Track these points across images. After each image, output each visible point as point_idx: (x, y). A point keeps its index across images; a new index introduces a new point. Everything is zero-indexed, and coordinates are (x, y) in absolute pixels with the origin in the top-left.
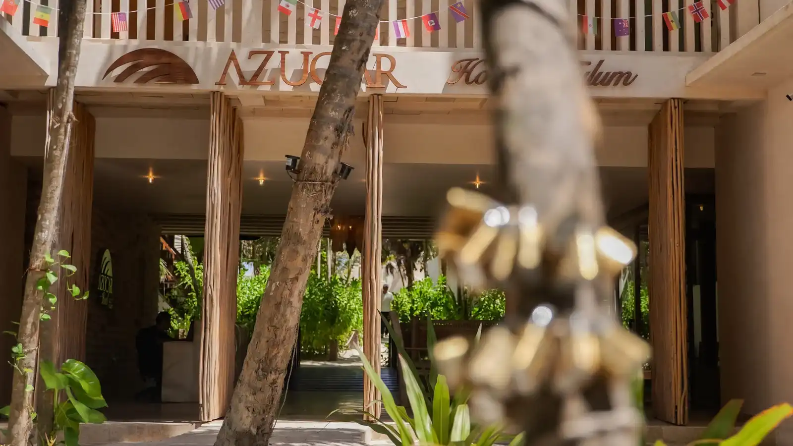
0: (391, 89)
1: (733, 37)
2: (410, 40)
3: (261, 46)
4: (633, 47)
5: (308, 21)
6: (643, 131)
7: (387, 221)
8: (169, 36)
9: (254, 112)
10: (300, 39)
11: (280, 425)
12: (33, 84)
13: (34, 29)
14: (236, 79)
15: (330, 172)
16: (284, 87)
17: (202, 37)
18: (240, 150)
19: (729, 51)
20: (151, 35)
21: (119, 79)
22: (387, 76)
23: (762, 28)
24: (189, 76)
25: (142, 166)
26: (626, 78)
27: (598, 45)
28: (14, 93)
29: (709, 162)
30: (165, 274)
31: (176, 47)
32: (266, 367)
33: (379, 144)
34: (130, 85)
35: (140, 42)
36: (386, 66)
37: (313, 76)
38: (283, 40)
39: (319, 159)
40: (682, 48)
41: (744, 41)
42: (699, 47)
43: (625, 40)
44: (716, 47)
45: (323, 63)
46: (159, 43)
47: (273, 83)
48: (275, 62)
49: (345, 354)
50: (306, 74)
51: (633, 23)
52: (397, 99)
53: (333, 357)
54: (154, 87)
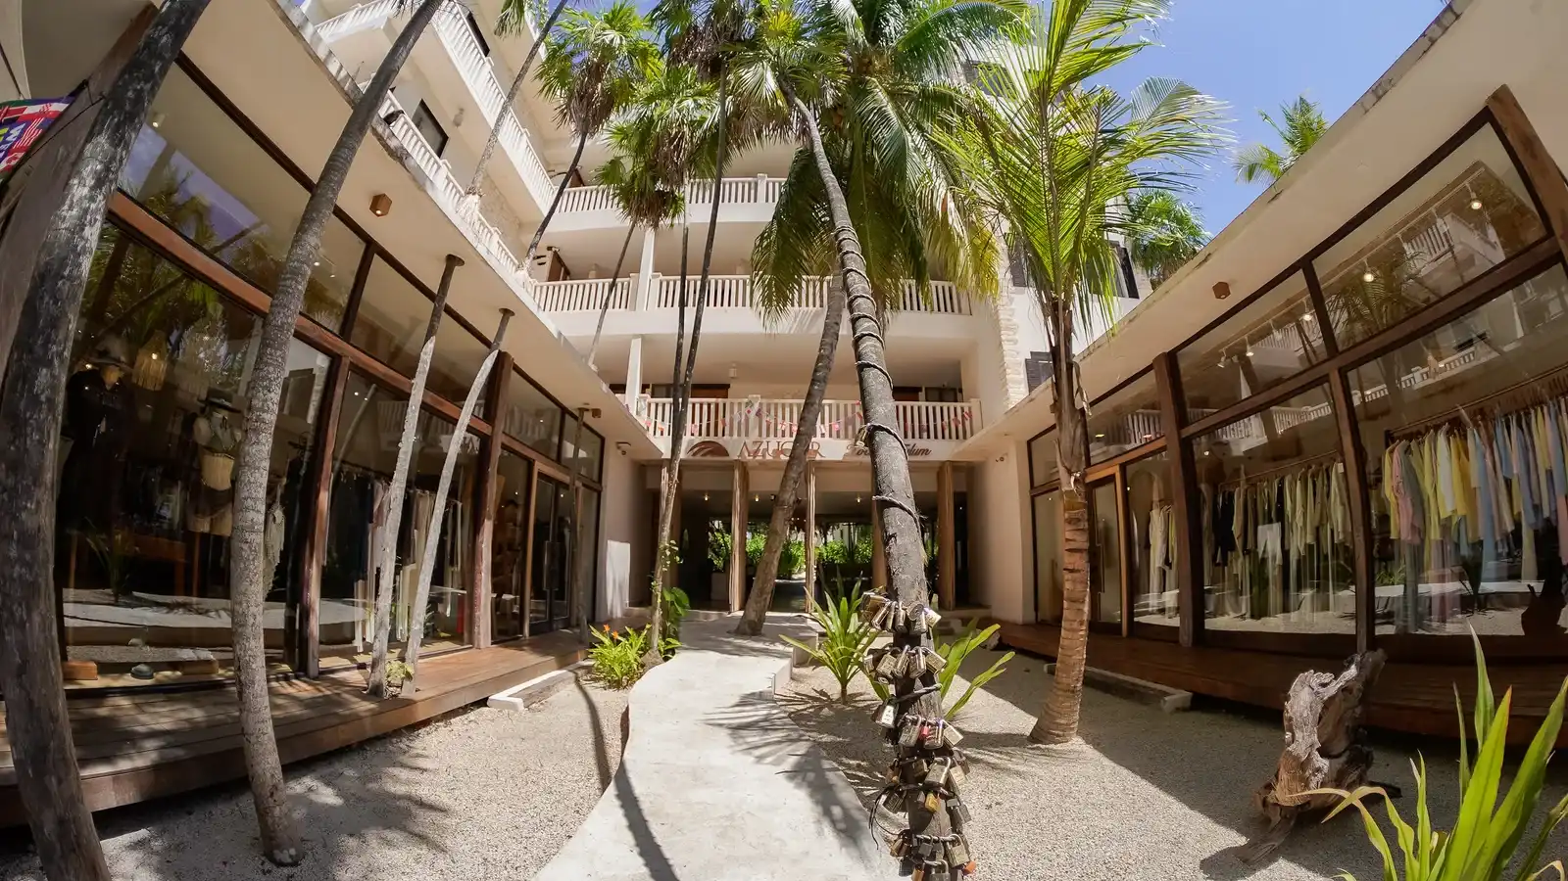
0: (818, 458)
1: (972, 435)
2: (827, 435)
3: (759, 439)
4: (929, 437)
5: (779, 427)
6: (934, 476)
7: (817, 516)
8: (716, 435)
9: (754, 468)
10: (776, 436)
11: (769, 614)
12: (655, 457)
13: (658, 432)
14: (746, 454)
15: (791, 502)
16: (768, 458)
17: (731, 435)
18: (747, 487)
19: (970, 440)
20: (708, 435)
21: (694, 455)
22: (816, 452)
23: (984, 431)
24: (725, 453)
25: (703, 493)
26: (926, 452)
27: (913, 437)
28: (649, 461)
29: (964, 489)
30: (711, 538)
31: (720, 440)
32: (762, 592)
33: (813, 483)
34: (698, 457)
35: (704, 438)
36: (816, 447)
37: (783, 452)
38: (768, 435)
39: (787, 496)
40: (950, 437)
41: (977, 435)
42: (957, 438)
43: (925, 434)
44: (965, 437)
45: (789, 446)
46: (712, 438)
47: (764, 456)
48: (764, 446)
49: (795, 577)
50: (778, 452)
51: (928, 426)
52: (820, 462)
53: (790, 579)
54: (709, 458)
